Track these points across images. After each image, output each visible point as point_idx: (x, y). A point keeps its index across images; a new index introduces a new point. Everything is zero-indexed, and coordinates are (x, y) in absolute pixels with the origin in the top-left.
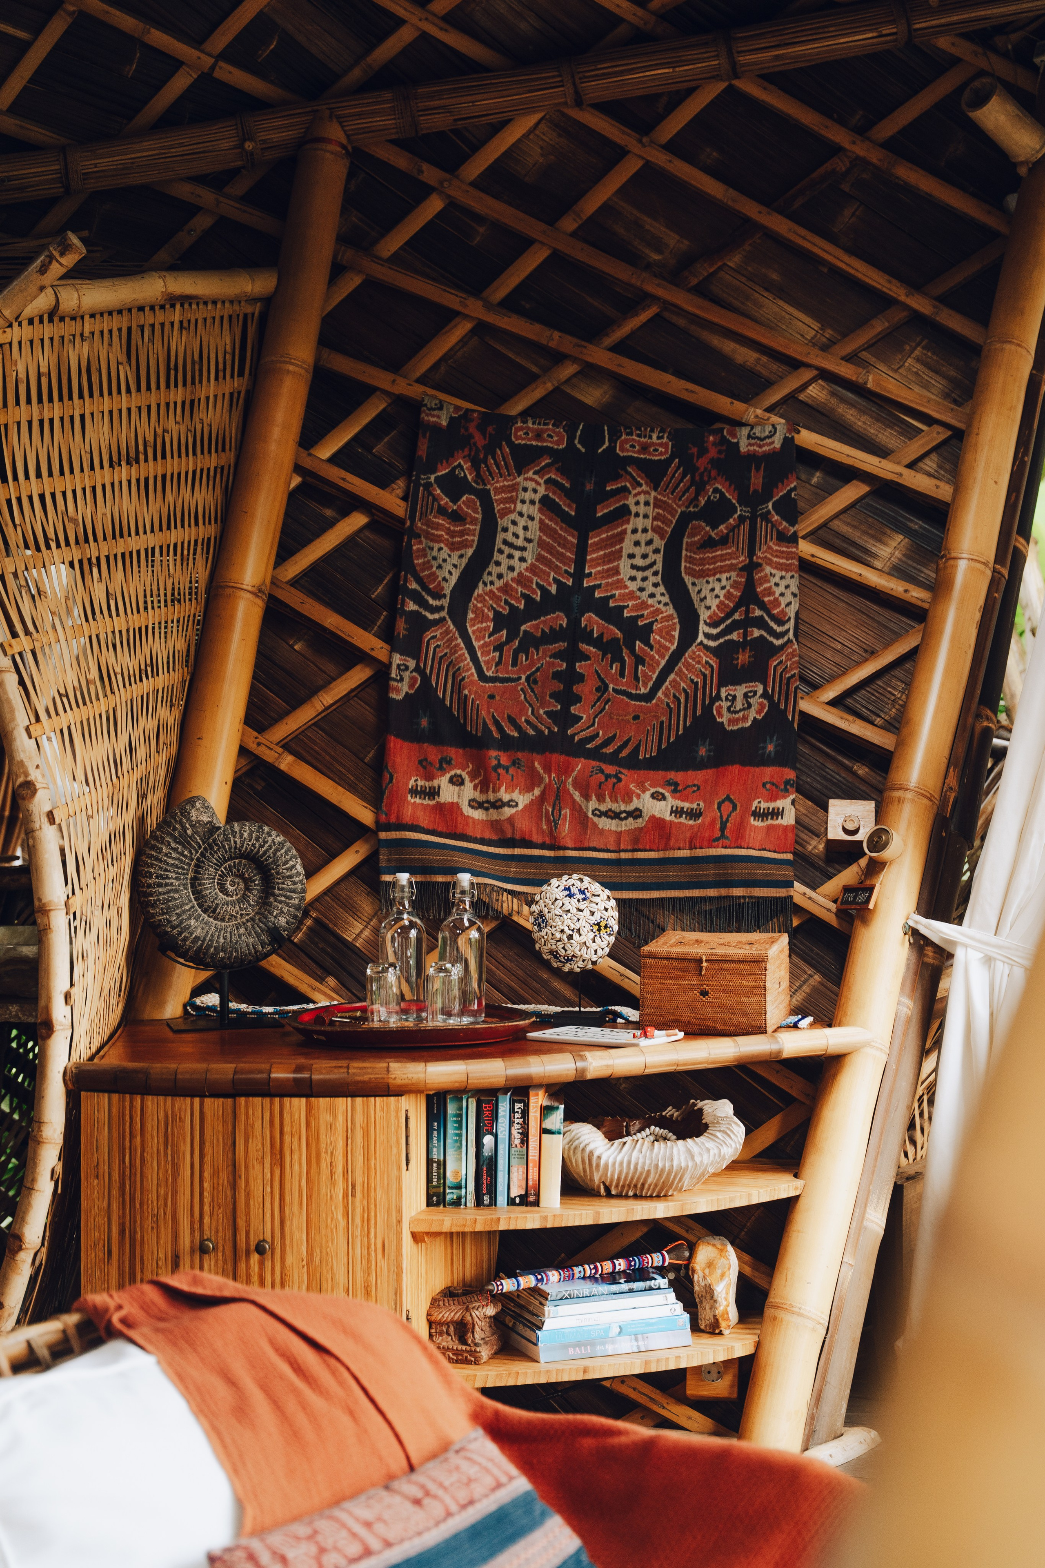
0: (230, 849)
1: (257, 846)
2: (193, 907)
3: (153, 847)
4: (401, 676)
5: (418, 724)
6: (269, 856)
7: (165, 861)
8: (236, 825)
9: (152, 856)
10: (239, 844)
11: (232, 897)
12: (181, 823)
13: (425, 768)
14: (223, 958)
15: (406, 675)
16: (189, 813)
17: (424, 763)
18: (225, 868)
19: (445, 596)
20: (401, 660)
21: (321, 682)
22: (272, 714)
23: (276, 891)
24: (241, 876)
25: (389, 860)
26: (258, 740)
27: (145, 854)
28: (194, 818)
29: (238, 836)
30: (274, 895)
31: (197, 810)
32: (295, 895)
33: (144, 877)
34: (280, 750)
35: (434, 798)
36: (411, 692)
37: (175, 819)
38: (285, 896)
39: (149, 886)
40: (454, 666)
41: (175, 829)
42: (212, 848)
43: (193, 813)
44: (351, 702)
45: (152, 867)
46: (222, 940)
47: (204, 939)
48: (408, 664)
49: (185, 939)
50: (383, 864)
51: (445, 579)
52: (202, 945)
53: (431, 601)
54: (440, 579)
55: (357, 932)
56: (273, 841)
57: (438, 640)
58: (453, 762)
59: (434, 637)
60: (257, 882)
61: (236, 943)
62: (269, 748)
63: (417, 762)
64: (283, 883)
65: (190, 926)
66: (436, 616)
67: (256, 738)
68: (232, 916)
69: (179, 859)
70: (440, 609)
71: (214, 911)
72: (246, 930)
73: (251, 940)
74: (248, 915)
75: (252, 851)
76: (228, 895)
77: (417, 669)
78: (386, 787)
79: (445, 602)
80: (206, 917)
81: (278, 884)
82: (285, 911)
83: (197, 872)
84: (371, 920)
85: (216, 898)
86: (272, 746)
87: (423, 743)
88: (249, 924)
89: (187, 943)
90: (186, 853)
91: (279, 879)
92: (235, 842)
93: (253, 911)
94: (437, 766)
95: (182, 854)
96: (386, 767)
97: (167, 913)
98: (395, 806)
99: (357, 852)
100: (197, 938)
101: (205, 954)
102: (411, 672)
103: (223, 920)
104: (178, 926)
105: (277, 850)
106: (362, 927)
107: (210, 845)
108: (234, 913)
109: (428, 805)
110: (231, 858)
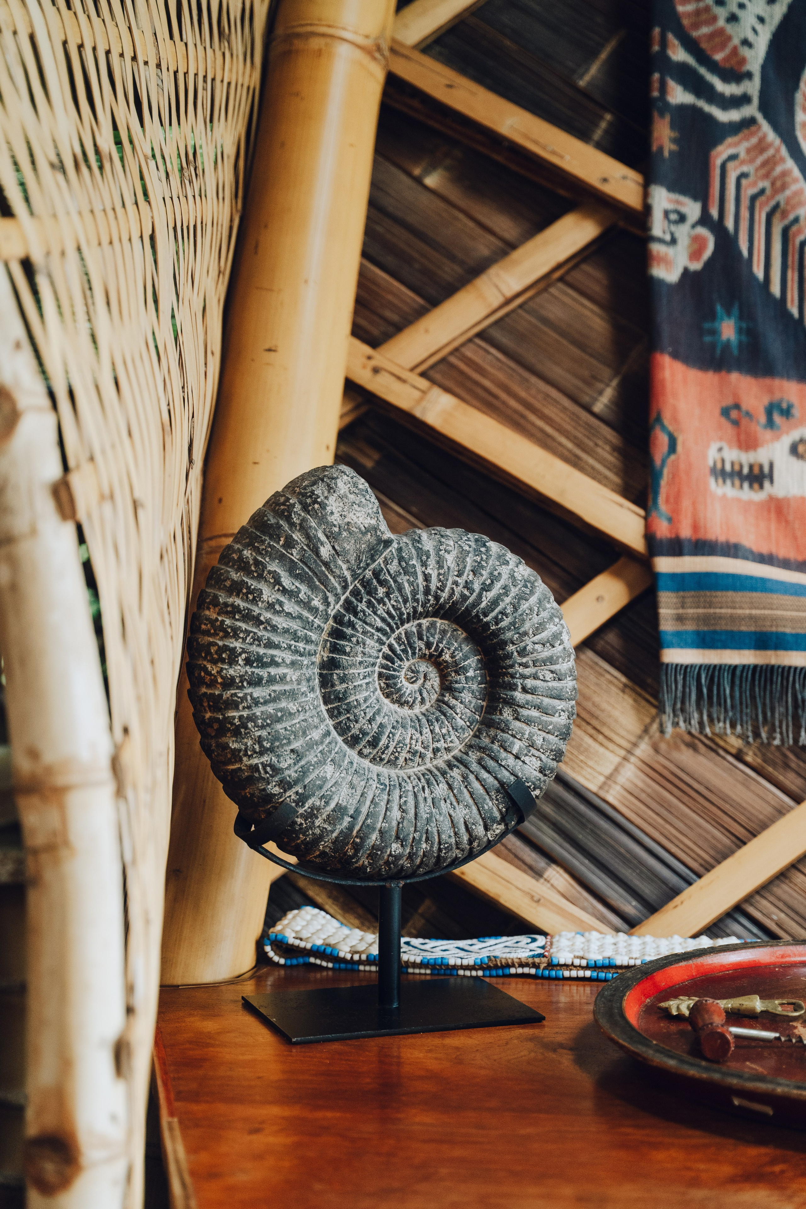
0: (414, 593)
1: (477, 587)
2: (328, 733)
3: (236, 588)
4: (672, 234)
5: (714, 332)
6: (503, 613)
7: (268, 622)
8: (424, 536)
9: (236, 609)
10: (434, 584)
11: (411, 707)
12: (304, 528)
13: (736, 423)
14: (398, 857)
15: (683, 232)
16: (323, 506)
17: (734, 414)
18: (398, 639)
19: (749, 75)
20: (670, 201)
21: (484, 251)
22: (388, 314)
23: (519, 696)
24: (435, 660)
25: (680, 619)
26: (373, 363)
27: (215, 603)
28: (335, 519)
29: (432, 562)
30: (511, 703)
31: (341, 497)
32: (559, 705)
33: (214, 662)
34: (423, 383)
35: (761, 487)
36: (696, 266)
37: (288, 519)
38: (538, 707)
39: (229, 683)
40: (784, 214)
41: (290, 544)
42: (371, 592)
43: (333, 505)
44: (553, 290)
45: (236, 636)
46: (396, 814)
47: (357, 811)
48: (684, 210)
49: (312, 815)
50: (667, 625)
51: (746, 43)
52: (351, 828)
53: (720, 86)
54: (736, 41)
55: (608, 771)
56: (512, 577)
57: (743, 163)
58: (796, 412)
59: (733, 157)
60: (471, 673)
61: (428, 821)
62: (399, 378)
63: (717, 412)
64: (535, 677)
65: (325, 780)
66: (733, 116)
67: (369, 358)
68: (414, 753)
69: (300, 617)
70: (744, 100)
71: (374, 743)
72: (450, 787)
73: (460, 813)
74: (448, 750)
75: (464, 598)
76: (401, 703)
77: (705, 220)
78: (663, 462)
79: (753, 87)
80: (356, 758)
81: (523, 677)
82: (539, 742)
83: (334, 649)
84: (635, 745)
85: (379, 711)
86: (406, 375)
87: (729, 371)
88: (456, 774)
89: (317, 823)
90: (316, 603)
91: (526, 666)
92: (427, 578)
93: (461, 742)
94: (763, 419)
95: (307, 605)
96: (659, 419)
97: (271, 750)
98: (686, 504)
99: (599, 599)
100: (340, 810)
101: (357, 848)
102: (694, 226)
103: (392, 763)
104: (296, 782)
105: (521, 598)
106: (617, 760)
107: (366, 584)
108: (419, 748)
109: (750, 502)
110: (416, 615)
